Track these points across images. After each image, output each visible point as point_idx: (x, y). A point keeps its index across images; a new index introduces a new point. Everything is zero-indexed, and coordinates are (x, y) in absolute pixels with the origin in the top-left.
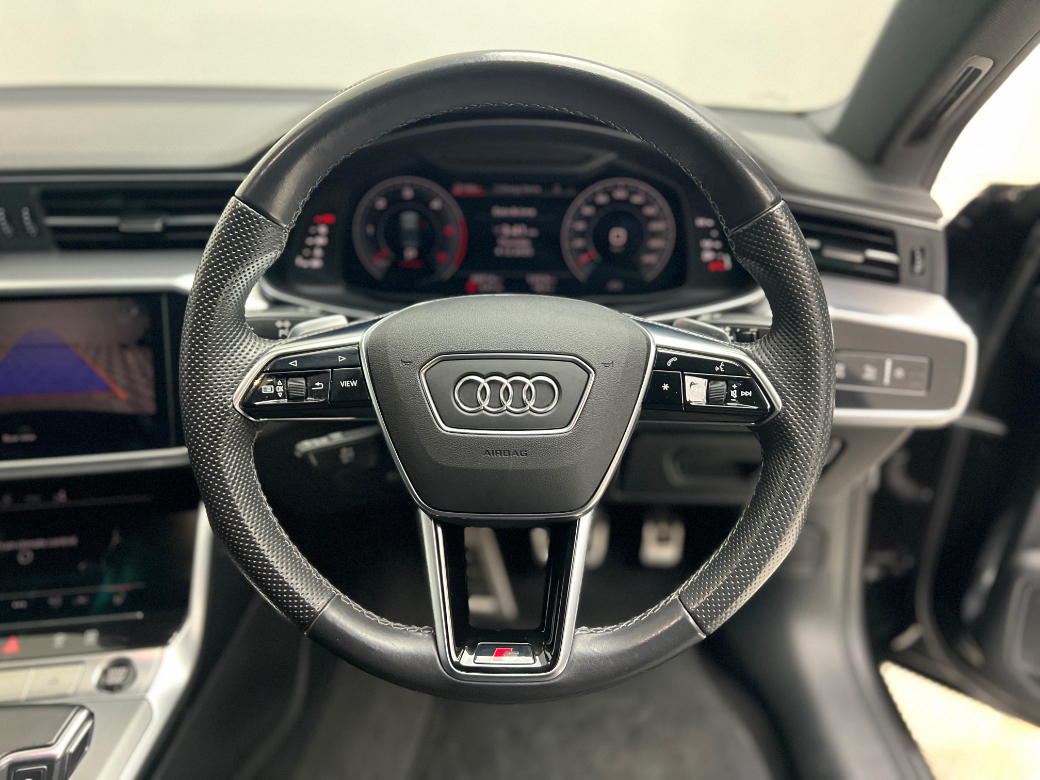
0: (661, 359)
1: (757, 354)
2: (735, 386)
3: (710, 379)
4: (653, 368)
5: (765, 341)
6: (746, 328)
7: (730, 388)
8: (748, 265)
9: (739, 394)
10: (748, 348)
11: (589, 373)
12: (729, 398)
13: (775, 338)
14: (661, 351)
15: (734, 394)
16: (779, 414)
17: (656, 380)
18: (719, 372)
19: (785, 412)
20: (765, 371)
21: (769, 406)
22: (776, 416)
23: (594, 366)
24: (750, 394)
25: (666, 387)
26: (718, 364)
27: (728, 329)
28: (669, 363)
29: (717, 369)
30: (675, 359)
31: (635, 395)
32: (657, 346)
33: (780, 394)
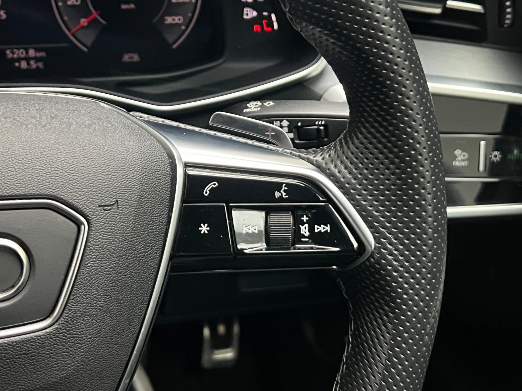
0: (194, 185)
1: (332, 167)
2: (305, 219)
3: (268, 211)
4: (183, 201)
5: (342, 147)
6: (310, 120)
7: (298, 222)
8: (308, 31)
9: (311, 229)
10: (319, 158)
11: (78, 224)
12: (297, 237)
13: (356, 141)
14: (191, 172)
15: (304, 230)
16: (372, 255)
17: (188, 219)
18: (281, 199)
19: (380, 253)
20: (346, 193)
21: (355, 245)
22: (368, 259)
23: (87, 211)
24: (328, 228)
25: (204, 229)
26: (278, 186)
27: (285, 123)
28: (206, 192)
29: (277, 194)
30: (214, 185)
31: (159, 246)
32: (187, 165)
33: (370, 226)
